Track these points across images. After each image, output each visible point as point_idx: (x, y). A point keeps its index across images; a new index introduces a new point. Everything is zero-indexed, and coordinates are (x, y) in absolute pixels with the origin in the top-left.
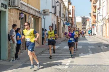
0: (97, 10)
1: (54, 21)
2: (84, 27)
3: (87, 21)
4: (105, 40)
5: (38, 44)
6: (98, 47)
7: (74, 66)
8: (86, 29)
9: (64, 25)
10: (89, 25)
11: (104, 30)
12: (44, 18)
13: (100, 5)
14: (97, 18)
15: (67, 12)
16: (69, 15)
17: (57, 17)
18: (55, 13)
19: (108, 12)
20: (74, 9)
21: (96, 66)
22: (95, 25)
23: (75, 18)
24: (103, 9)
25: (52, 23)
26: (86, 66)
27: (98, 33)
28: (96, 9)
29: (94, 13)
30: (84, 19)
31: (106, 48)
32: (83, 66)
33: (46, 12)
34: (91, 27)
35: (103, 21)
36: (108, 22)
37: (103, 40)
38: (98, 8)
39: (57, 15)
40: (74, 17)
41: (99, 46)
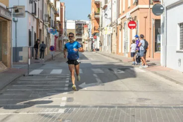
0: (101, 9)
1: (32, 27)
2: (79, 37)
3: (85, 28)
4: (117, 59)
5: (5, 66)
6: (108, 70)
7: (75, 109)
8: (83, 41)
9: (48, 34)
10: (87, 34)
11: (114, 42)
12: (16, 22)
13: (106, 2)
14: (101, 24)
15: (53, 12)
16: (55, 17)
17: (38, 19)
18: (34, 12)
19: (120, 12)
20: (63, 7)
21: (116, 108)
22: (99, 35)
23: (65, 22)
24: (111, 9)
25: (29, 30)
26: (98, 109)
27: (103, 47)
28: (99, 9)
29: (96, 14)
30: (79, 24)
31: (123, 72)
32: (93, 109)
33: (19, 10)
34: (90, 37)
35: (111, 28)
36: (121, 30)
37: (113, 58)
38: (103, 6)
39: (37, 17)
40: (63, 21)
41: (110, 69)
